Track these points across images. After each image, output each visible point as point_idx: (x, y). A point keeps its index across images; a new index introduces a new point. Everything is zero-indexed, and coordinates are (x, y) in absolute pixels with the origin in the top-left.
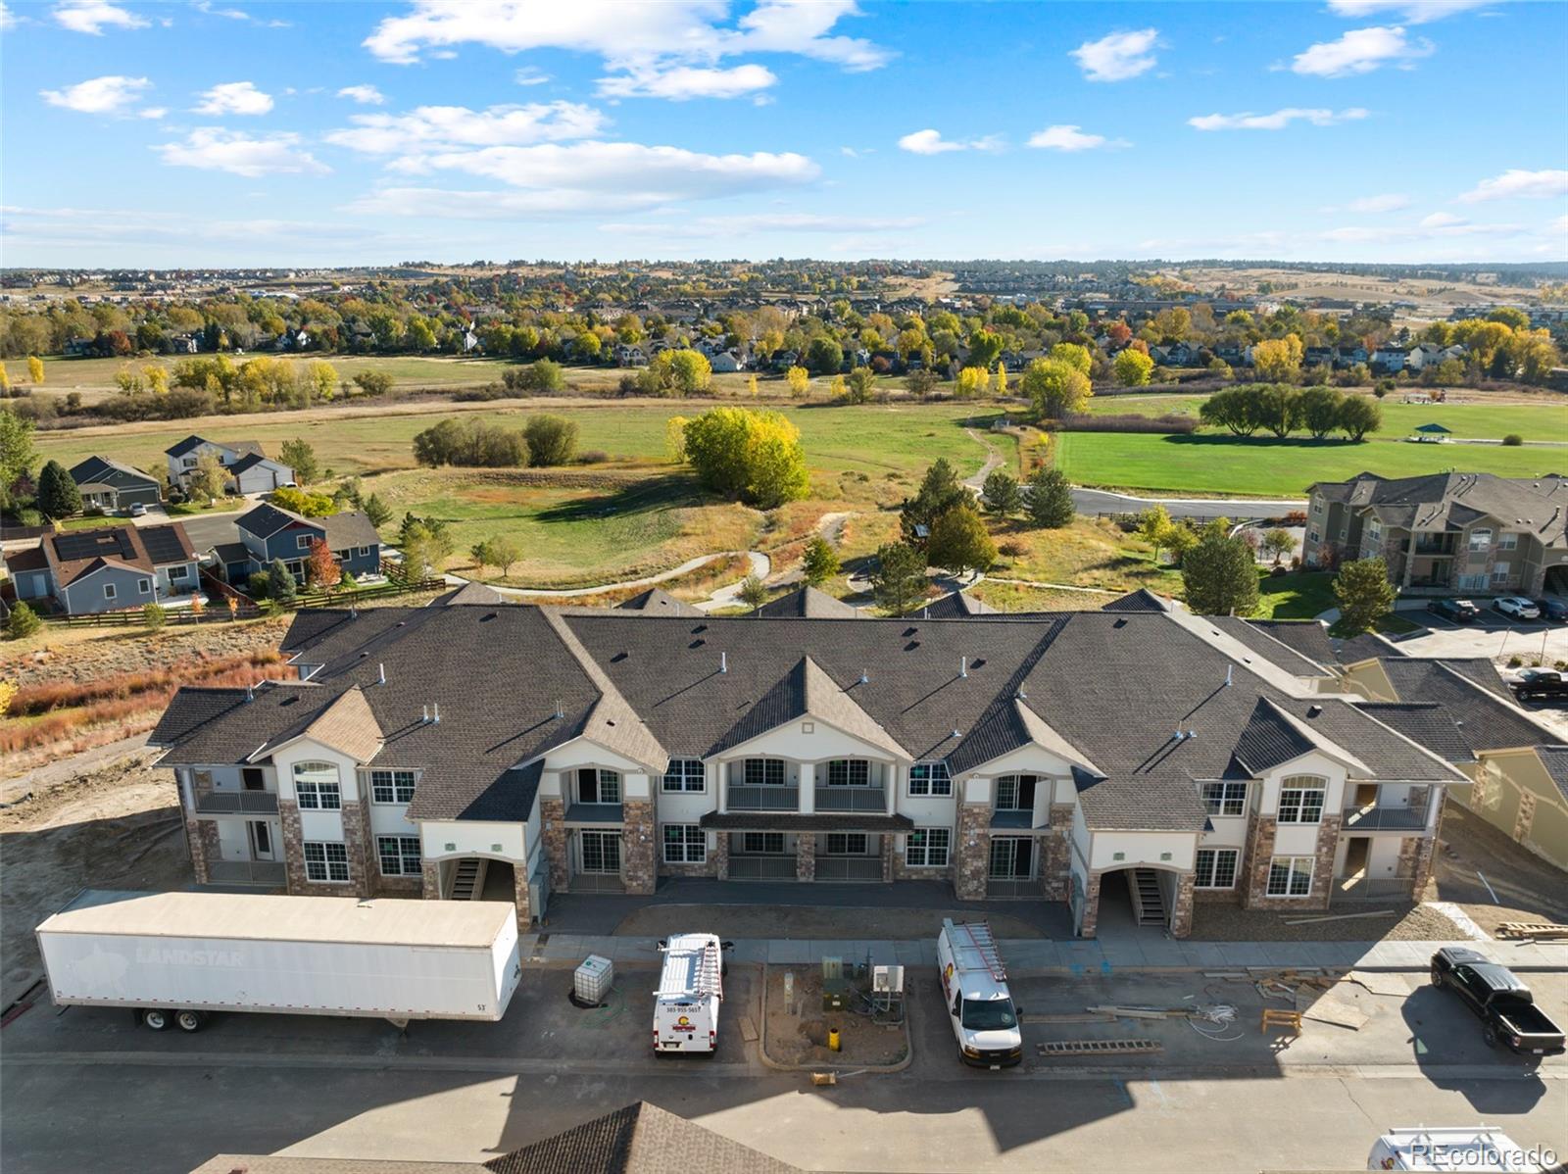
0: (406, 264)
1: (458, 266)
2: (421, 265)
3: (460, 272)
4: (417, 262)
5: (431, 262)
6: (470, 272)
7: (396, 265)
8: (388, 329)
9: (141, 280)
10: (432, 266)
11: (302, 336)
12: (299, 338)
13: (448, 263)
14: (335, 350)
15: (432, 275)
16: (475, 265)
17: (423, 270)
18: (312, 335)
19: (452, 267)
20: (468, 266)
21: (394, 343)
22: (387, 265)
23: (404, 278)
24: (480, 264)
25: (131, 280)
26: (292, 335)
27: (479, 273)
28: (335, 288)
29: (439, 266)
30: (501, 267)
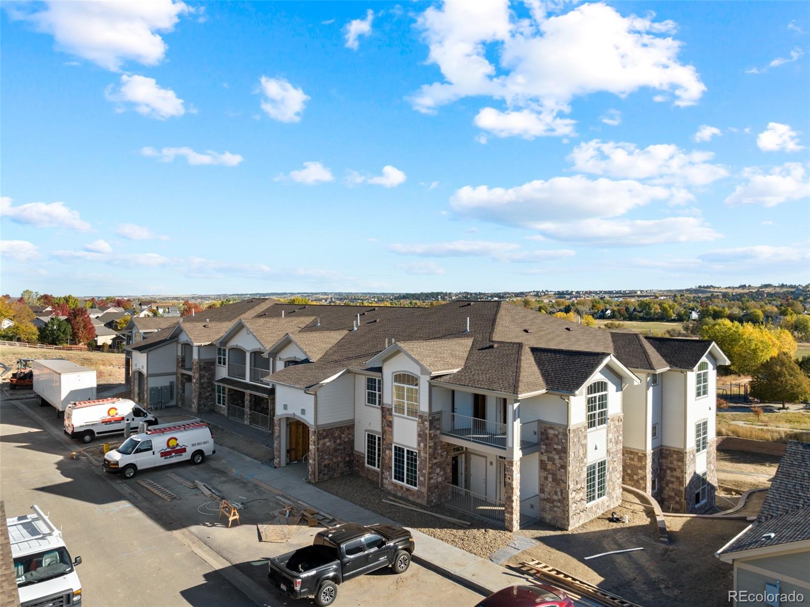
0: (700, 287)
1: (729, 288)
2: (708, 287)
3: (730, 291)
4: (706, 285)
5: (714, 285)
6: (736, 290)
7: (694, 287)
8: (650, 309)
9: (569, 294)
10: (714, 287)
11: (609, 312)
12: (607, 313)
13: (723, 286)
14: (622, 318)
15: (710, 292)
16: (740, 287)
17: (709, 290)
18: (613, 311)
19: (726, 288)
20: (736, 288)
21: (652, 316)
22: (689, 287)
23: (696, 293)
24: (743, 287)
25: (565, 294)
26: (604, 311)
27: (741, 291)
28: (657, 297)
29: (718, 288)
30: (754, 288)
